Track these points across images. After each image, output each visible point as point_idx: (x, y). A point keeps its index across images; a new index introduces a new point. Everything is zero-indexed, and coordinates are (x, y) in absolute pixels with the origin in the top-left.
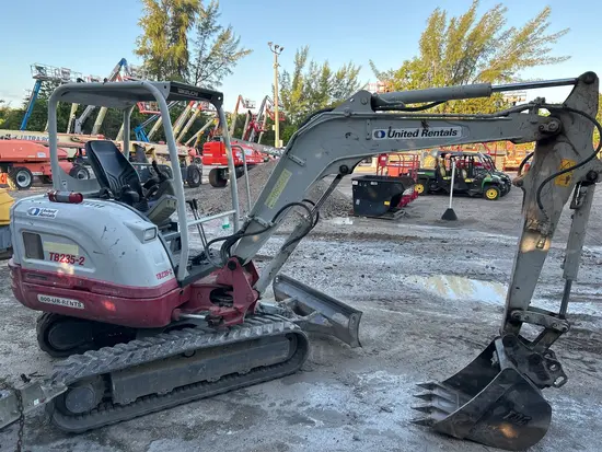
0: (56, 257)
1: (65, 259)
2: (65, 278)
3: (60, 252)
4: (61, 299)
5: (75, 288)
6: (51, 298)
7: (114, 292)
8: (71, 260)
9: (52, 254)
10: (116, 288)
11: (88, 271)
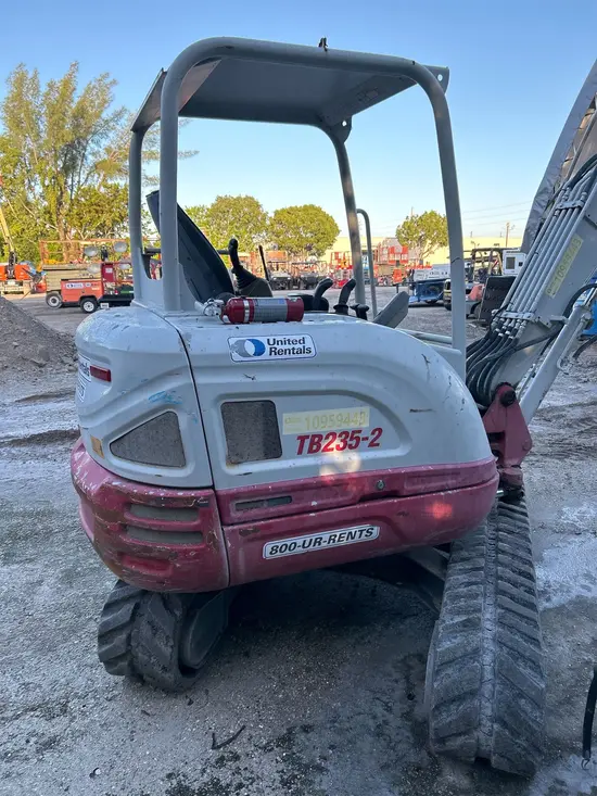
0: (312, 443)
1: (337, 442)
2: (340, 484)
3: (323, 430)
4: (325, 535)
5: (364, 499)
6: (299, 540)
7: (451, 482)
8: (351, 440)
9: (302, 439)
10: (455, 473)
11: (392, 455)
